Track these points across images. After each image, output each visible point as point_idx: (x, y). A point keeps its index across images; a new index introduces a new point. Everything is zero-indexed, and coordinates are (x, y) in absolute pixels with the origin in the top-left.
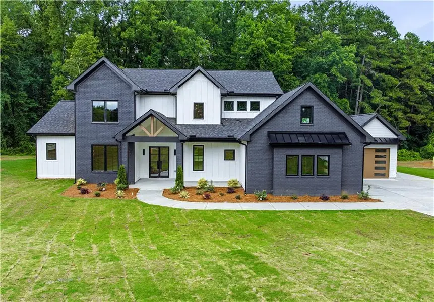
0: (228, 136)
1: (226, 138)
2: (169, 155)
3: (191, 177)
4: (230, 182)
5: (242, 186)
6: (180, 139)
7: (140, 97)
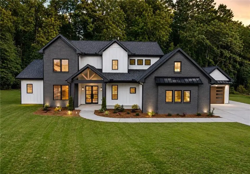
0: (132, 80)
1: (131, 81)
2: (98, 90)
3: (111, 103)
4: (133, 106)
5: (140, 109)
6: (105, 81)
7: (81, 57)
